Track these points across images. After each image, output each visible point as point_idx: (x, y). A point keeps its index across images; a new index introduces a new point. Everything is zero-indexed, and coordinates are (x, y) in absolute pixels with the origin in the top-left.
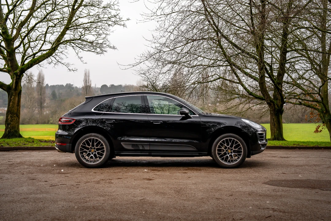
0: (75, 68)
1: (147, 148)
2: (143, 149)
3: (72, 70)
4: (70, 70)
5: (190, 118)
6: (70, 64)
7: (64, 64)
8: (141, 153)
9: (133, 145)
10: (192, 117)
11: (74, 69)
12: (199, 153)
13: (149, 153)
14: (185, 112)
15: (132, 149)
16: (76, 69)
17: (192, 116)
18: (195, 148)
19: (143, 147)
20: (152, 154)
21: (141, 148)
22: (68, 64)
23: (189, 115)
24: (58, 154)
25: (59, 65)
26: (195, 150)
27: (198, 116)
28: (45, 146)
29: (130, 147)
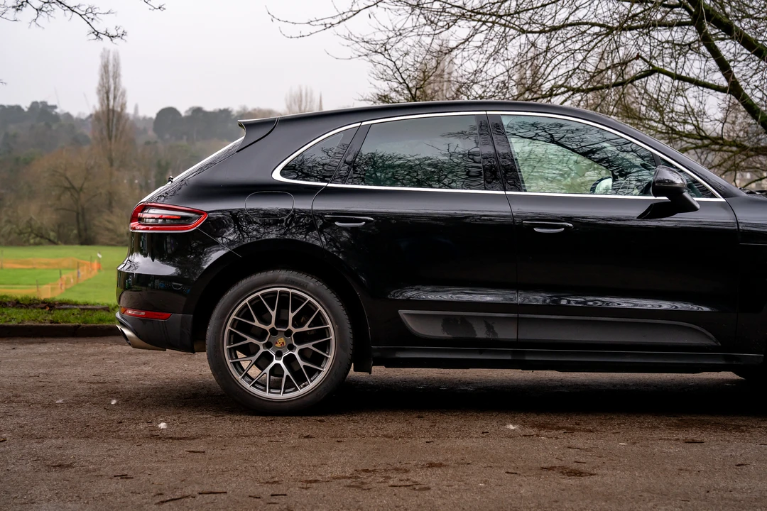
0: (117, 28)
1: (507, 333)
2: (491, 336)
3: (107, 34)
4: (97, 34)
5: (691, 208)
6: (97, 11)
7: (76, 10)
8: (481, 352)
9: (448, 322)
10: (698, 206)
11: (113, 33)
12: (725, 358)
13: (513, 353)
14: (672, 182)
15: (445, 335)
16: (120, 32)
17: (695, 200)
18: (709, 337)
19: (490, 328)
20: (528, 358)
21: (481, 333)
22: (91, 10)
23: (686, 194)
24: (93, 355)
25: (52, 14)
26: (712, 343)
27: (722, 200)
28: (27, 323)
29: (434, 330)
